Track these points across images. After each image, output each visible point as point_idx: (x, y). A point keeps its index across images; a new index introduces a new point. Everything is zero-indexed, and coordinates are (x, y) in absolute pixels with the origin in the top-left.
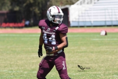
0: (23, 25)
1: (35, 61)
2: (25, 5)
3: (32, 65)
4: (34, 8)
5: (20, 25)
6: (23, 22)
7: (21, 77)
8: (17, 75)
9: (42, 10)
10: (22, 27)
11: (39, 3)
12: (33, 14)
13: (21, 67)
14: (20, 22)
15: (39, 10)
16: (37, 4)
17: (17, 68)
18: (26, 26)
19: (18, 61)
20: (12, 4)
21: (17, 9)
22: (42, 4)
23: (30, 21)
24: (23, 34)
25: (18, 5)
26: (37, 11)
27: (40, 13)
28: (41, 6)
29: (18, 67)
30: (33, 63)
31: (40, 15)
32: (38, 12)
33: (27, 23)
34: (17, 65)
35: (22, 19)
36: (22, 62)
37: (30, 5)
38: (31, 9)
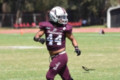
0: (81, 24)
1: (92, 61)
2: (82, 4)
3: (90, 65)
4: (91, 7)
5: (77, 24)
6: (80, 21)
7: (78, 77)
8: (74, 75)
9: (100, 9)
10: (79, 27)
11: (96, 2)
12: (90, 13)
13: (78, 66)
14: (78, 21)
15: (96, 9)
16: (94, 2)
17: (74, 68)
18: (83, 25)
19: (75, 61)
20: (69, 4)
21: (74, 8)
22: (100, 3)
23: (87, 20)
24: (80, 33)
25: (75, 4)
26: (94, 10)
27: (98, 12)
28: (98, 5)
29: (75, 66)
30: (90, 63)
31: (97, 14)
32: (96, 11)
33: (84, 22)
34: (74, 64)
35: (79, 18)
36: (79, 62)
37: (88, 4)
38: (89, 8)
